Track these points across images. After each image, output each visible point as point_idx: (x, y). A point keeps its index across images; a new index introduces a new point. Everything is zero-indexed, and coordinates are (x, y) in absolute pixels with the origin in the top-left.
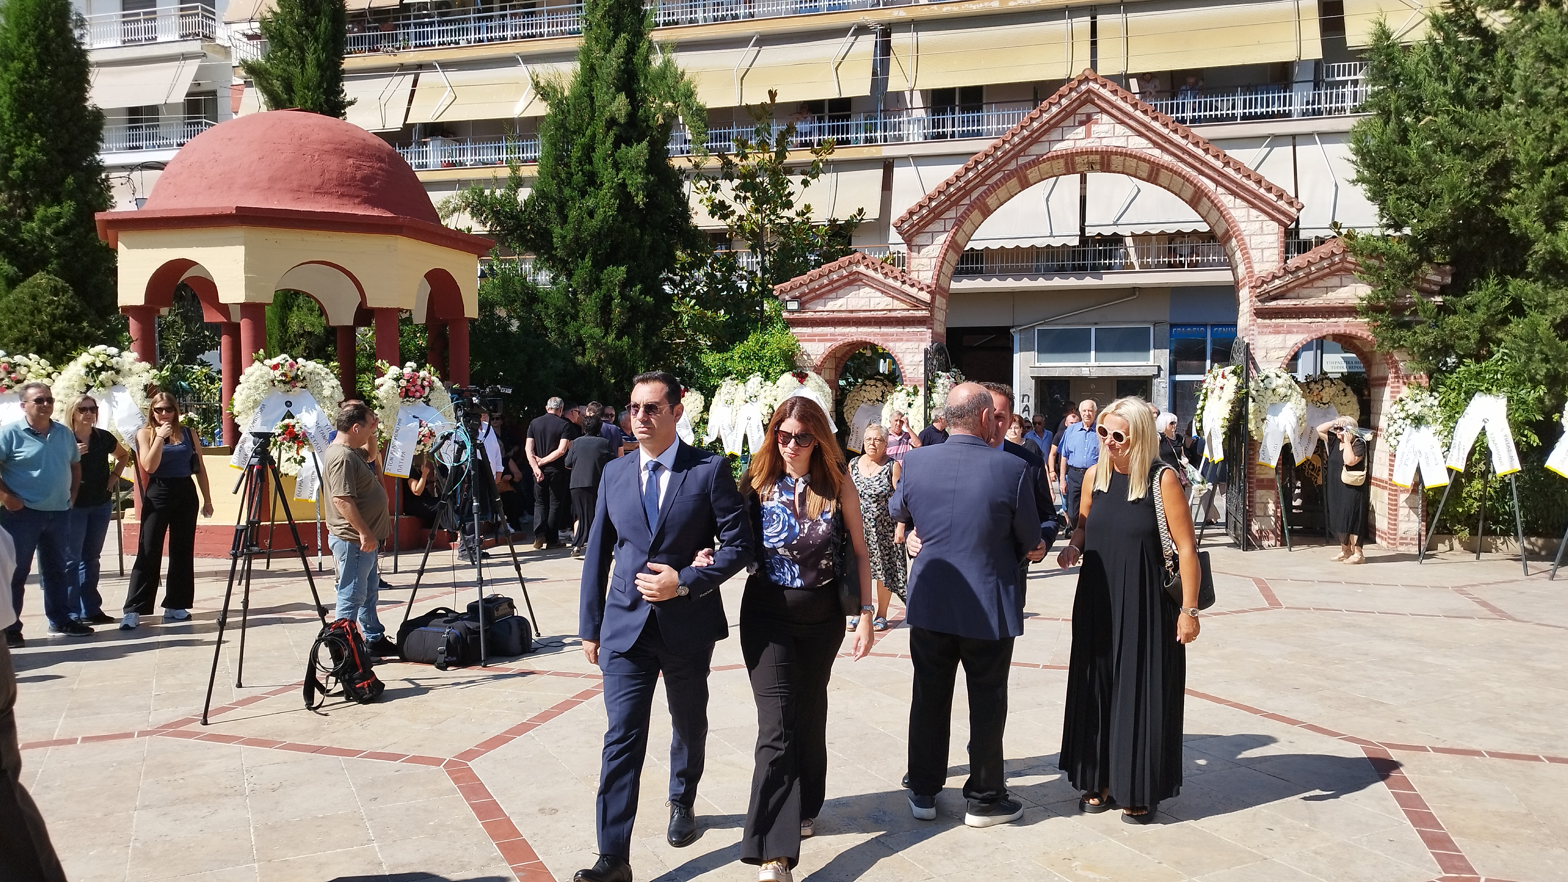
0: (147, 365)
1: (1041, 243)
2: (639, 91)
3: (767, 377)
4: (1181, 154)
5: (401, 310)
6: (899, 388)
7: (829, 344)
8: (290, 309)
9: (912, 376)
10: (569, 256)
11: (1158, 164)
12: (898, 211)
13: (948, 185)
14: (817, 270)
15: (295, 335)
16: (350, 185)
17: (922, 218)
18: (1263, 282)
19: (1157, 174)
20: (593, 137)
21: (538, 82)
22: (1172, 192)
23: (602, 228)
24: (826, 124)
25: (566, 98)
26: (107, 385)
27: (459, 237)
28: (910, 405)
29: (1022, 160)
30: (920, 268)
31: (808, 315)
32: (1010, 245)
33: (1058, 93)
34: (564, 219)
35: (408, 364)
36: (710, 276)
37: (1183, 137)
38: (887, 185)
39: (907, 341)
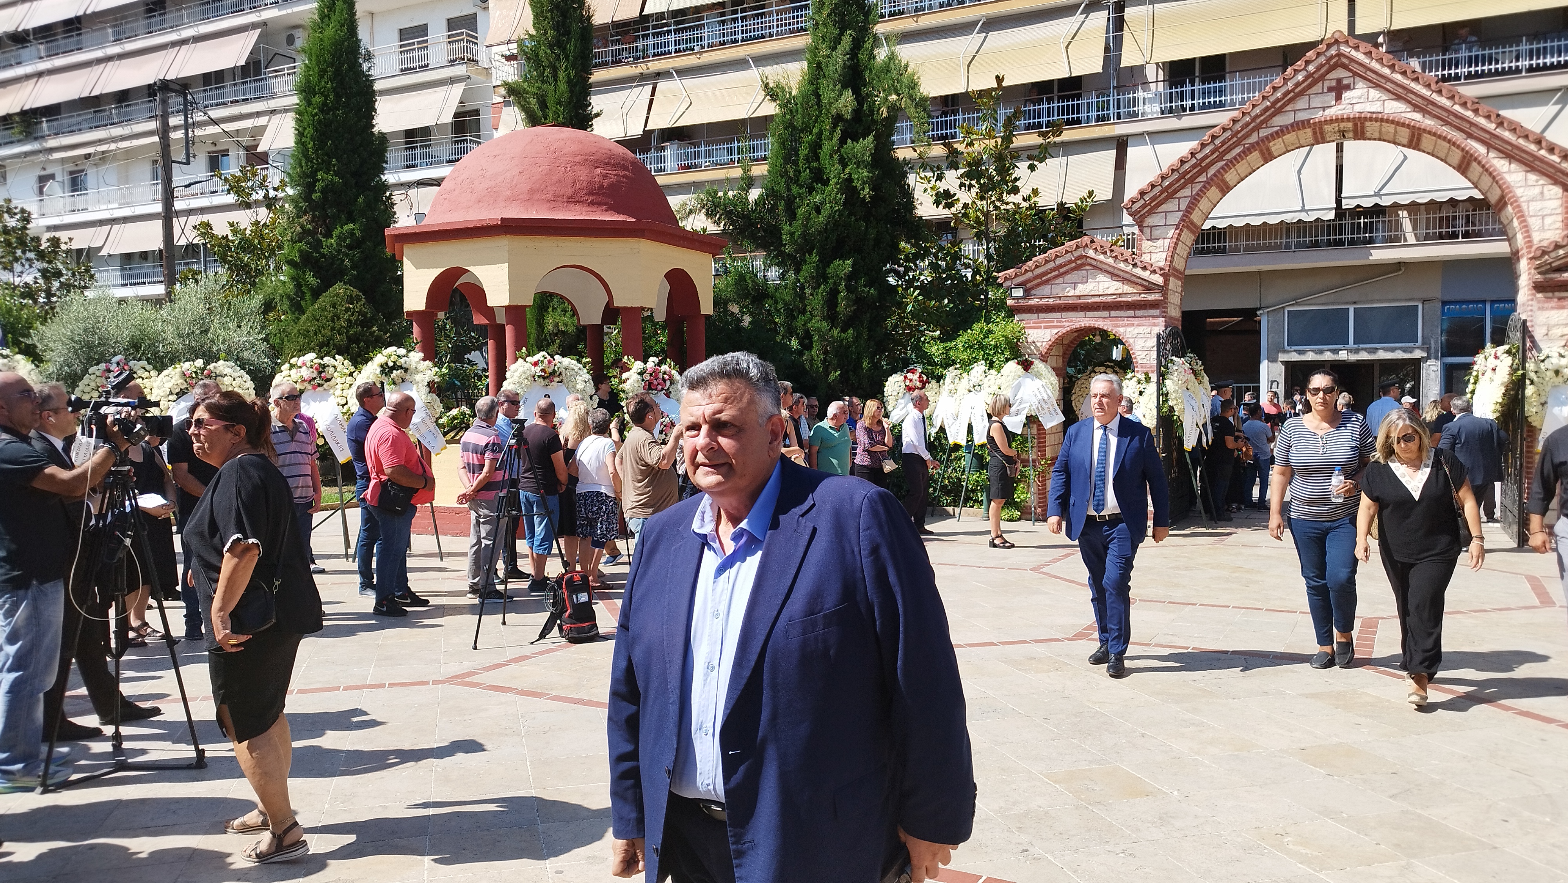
0: (428, 363)
1: (1290, 218)
2: (865, 86)
3: (991, 366)
4: (1446, 117)
5: (643, 309)
6: (1129, 376)
7: (1056, 331)
8: (546, 311)
9: (1144, 361)
10: (797, 251)
11: (1419, 129)
12: (1131, 191)
13: (1182, 162)
14: (1043, 256)
15: (550, 335)
16: (597, 194)
17: (1153, 199)
18: (1544, 253)
19: (1419, 139)
20: (820, 134)
21: (768, 83)
22: (1438, 158)
23: (828, 223)
24: (1056, 105)
25: (794, 97)
26: (397, 382)
27: (695, 237)
28: (1141, 393)
29: (1264, 133)
30: (1153, 249)
31: (1034, 302)
32: (1257, 222)
33: (1304, 59)
34: (792, 216)
35: (651, 359)
36: (934, 267)
37: (1448, 98)
38: (1120, 164)
39: (1139, 325)
